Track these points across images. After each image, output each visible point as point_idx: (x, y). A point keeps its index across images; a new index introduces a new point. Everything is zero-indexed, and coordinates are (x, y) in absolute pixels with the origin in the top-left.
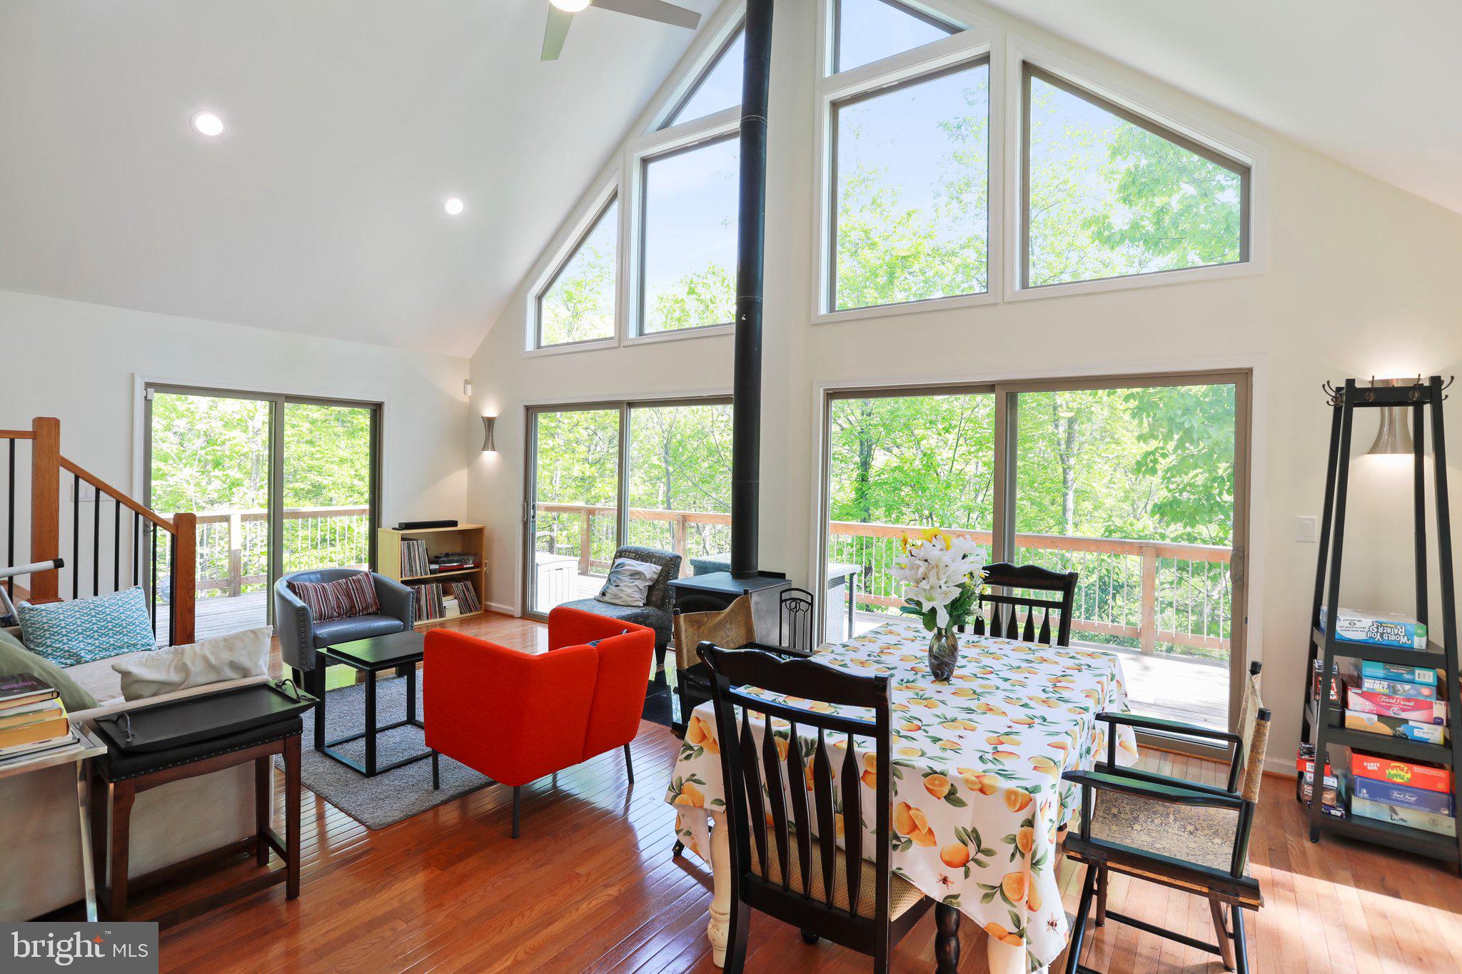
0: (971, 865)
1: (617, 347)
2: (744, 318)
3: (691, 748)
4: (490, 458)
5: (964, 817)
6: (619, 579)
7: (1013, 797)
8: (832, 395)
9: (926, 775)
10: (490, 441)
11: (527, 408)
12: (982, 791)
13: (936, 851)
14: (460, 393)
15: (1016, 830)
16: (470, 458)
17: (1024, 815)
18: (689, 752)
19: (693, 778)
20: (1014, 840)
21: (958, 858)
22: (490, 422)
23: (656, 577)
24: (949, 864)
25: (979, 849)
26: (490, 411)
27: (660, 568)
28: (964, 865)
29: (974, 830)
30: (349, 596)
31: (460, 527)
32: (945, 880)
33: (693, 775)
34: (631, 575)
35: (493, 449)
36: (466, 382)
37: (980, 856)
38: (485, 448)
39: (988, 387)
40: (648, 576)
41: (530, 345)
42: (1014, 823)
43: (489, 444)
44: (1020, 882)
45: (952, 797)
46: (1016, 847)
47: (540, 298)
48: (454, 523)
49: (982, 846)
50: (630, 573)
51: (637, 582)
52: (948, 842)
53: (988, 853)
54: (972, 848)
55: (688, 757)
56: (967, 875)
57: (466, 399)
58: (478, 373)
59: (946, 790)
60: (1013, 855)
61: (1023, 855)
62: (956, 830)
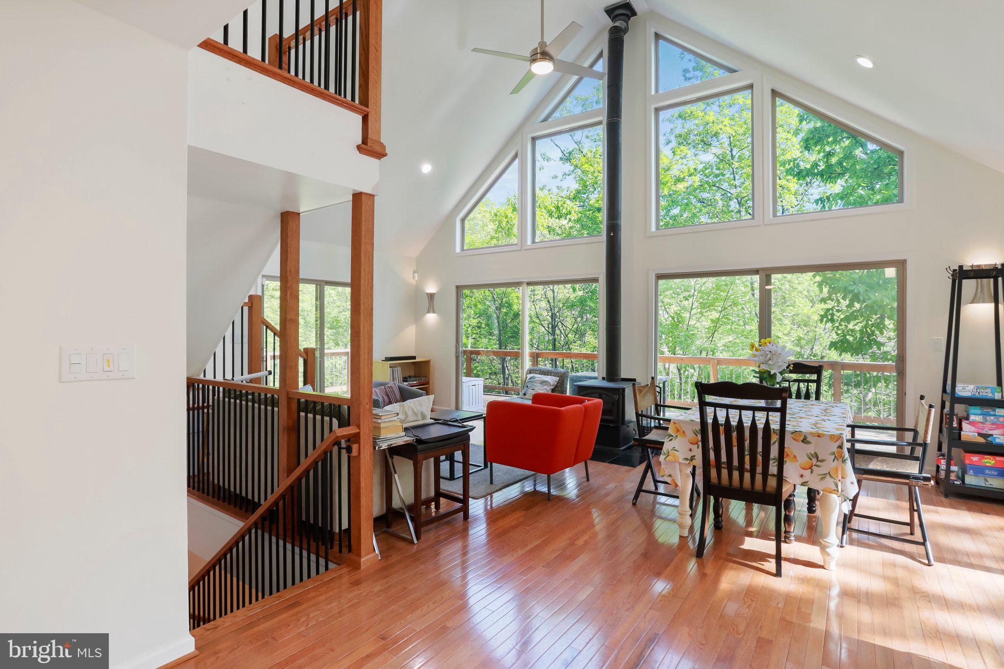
0: (814, 468)
1: (520, 250)
2: (612, 234)
3: (672, 436)
4: (431, 318)
5: (811, 449)
6: (533, 385)
7: (833, 437)
8: (660, 277)
9: (792, 433)
10: (432, 308)
11: (457, 287)
12: (819, 436)
13: (798, 464)
14: (410, 277)
15: (835, 449)
16: (417, 317)
17: (838, 443)
18: (671, 438)
19: (674, 449)
20: (834, 454)
21: (809, 466)
22: (431, 296)
23: (556, 383)
24: (804, 469)
25: (817, 460)
26: (431, 288)
27: (558, 378)
28: (811, 468)
29: (815, 453)
30: (388, 395)
31: (417, 360)
32: (802, 476)
33: (674, 448)
34: (541, 383)
35: (434, 313)
36: (414, 272)
37: (818, 463)
38: (428, 312)
39: (756, 272)
40: (552, 383)
41: (458, 249)
42: (834, 447)
43: (431, 309)
44: (837, 470)
45: (805, 441)
46: (835, 456)
47: (463, 220)
48: (414, 358)
49: (819, 459)
50: (539, 382)
51: (545, 387)
52: (803, 459)
53: (822, 461)
54: (814, 461)
55: (671, 440)
56: (812, 472)
57: (414, 282)
58: (422, 266)
59: (802, 438)
60: (834, 460)
61: (838, 459)
62: (807, 454)
